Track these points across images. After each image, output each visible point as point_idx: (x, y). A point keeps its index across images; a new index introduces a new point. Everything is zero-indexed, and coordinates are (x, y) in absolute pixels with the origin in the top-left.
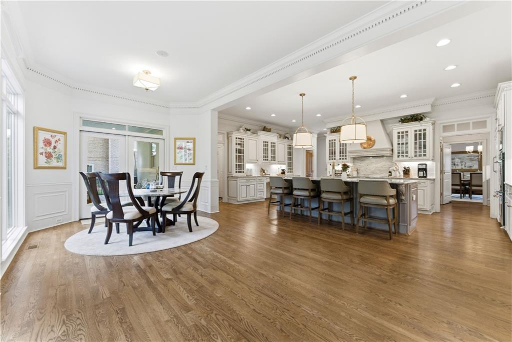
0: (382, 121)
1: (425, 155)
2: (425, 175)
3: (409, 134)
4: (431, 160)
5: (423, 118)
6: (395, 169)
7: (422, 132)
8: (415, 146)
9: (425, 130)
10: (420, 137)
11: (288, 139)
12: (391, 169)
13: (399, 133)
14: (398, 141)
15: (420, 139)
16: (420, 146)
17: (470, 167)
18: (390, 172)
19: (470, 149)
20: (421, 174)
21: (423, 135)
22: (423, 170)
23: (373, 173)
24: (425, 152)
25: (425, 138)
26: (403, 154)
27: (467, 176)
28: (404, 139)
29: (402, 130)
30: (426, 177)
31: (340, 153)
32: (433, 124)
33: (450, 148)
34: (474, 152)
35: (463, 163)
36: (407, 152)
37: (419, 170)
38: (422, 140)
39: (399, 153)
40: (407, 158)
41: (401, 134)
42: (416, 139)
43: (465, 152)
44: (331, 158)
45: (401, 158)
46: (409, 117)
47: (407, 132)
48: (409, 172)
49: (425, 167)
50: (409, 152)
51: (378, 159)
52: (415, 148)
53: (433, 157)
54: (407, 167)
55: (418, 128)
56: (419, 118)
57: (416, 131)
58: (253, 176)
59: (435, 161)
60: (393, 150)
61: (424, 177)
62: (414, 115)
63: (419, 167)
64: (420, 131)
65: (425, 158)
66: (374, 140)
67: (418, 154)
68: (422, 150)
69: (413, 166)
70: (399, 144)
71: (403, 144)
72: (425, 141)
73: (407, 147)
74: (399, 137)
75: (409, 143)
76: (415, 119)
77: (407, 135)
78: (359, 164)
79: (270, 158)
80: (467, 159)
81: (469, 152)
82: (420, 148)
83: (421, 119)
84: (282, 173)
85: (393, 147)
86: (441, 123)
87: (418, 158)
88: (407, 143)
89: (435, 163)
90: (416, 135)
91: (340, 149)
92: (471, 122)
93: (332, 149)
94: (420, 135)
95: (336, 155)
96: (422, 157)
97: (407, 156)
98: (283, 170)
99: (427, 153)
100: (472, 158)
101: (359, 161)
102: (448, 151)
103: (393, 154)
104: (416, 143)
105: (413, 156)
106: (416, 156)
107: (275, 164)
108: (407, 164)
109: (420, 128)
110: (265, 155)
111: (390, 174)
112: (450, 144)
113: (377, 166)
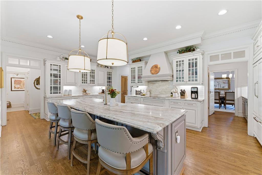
0: (166, 53)
1: (196, 80)
2: (196, 97)
3: (185, 62)
4: (201, 84)
5: (195, 49)
6: (175, 91)
7: (194, 61)
8: (189, 72)
9: (196, 59)
10: (193, 65)
11: (108, 68)
12: (172, 91)
13: (177, 62)
14: (177, 69)
15: (193, 66)
16: (193, 72)
17: (223, 87)
18: (172, 93)
19: (224, 76)
20: (193, 95)
21: (195, 64)
22: (195, 92)
23: (161, 93)
24: (196, 77)
25: (196, 66)
26: (180, 79)
27: (222, 93)
28: (181, 67)
29: (180, 60)
30: (197, 98)
31: (138, 78)
32: (203, 54)
33: (213, 75)
34: (226, 78)
35: (220, 85)
36: (183, 78)
37: (192, 92)
38: (194, 68)
39: (177, 78)
40: (183, 83)
41: (178, 63)
42: (189, 67)
43: (222, 78)
44: (132, 82)
45: (178, 82)
46: (185, 49)
47: (183, 61)
48: (184, 94)
49: (196, 90)
50: (185, 78)
51: (164, 83)
52: (189, 74)
53: (203, 81)
54: (183, 89)
55: (191, 58)
56: (192, 49)
57: (189, 60)
58: (73, 95)
59: (204, 85)
60: (173, 75)
61: (195, 98)
62: (188, 46)
63: (192, 90)
64: (193, 60)
65: (196, 82)
66: (160, 68)
67: (191, 79)
68: (194, 76)
69: (188, 89)
70: (177, 71)
71: (180, 71)
72: (197, 69)
73: (183, 74)
74: (177, 66)
75: (185, 70)
76: (189, 50)
77: (183, 64)
78: (151, 86)
79: (89, 82)
80: (222, 83)
81: (224, 78)
82: (193, 74)
83: (194, 50)
84: (102, 92)
85: (173, 73)
86: (208, 54)
87: (191, 82)
88: (183, 70)
89: (204, 86)
90: (189, 64)
91: (138, 74)
92: (232, 52)
93: (133, 75)
94: (193, 63)
95: (136, 79)
96: (195, 82)
97: (183, 81)
98: (103, 90)
99: (198, 79)
100: (225, 82)
101: (152, 84)
102: (212, 77)
103: (173, 79)
104: (189, 70)
105: (188, 81)
106: (189, 81)
107: (95, 86)
108: (183, 87)
109: (193, 58)
110: (83, 79)
111: (172, 94)
112: (214, 72)
113: (163, 88)
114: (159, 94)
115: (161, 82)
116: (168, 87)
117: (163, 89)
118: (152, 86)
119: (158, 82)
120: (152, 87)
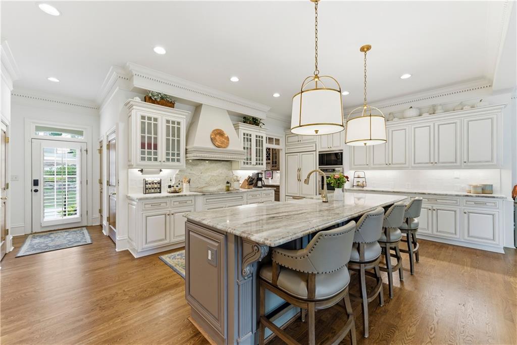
7: (261, 139)
8: (256, 152)
10: (259, 144)
12: (229, 178)
13: (244, 134)
14: (244, 145)
15: (259, 146)
20: (260, 183)
23: (208, 184)
26: (247, 160)
28: (249, 143)
29: (247, 132)
31: (167, 150)
37: (258, 179)
38: (261, 148)
41: (246, 137)
42: (256, 146)
45: (246, 166)
47: (250, 135)
50: (252, 159)
51: (214, 165)
52: (256, 155)
57: (256, 136)
63: (260, 177)
64: (259, 137)
67: (258, 162)
68: (261, 158)
70: (244, 148)
71: (247, 148)
74: (244, 140)
77: (250, 139)
78: (189, 171)
82: (259, 156)
87: (258, 166)
90: (256, 141)
94: (259, 141)
95: (159, 151)
97: (251, 164)
101: (190, 166)
106: (256, 164)
109: (259, 134)
113: (213, 174)
114: (206, 186)
115: (207, 162)
116: (221, 172)
117: (214, 176)
118: (191, 170)
119: (203, 162)
120: (191, 172)
